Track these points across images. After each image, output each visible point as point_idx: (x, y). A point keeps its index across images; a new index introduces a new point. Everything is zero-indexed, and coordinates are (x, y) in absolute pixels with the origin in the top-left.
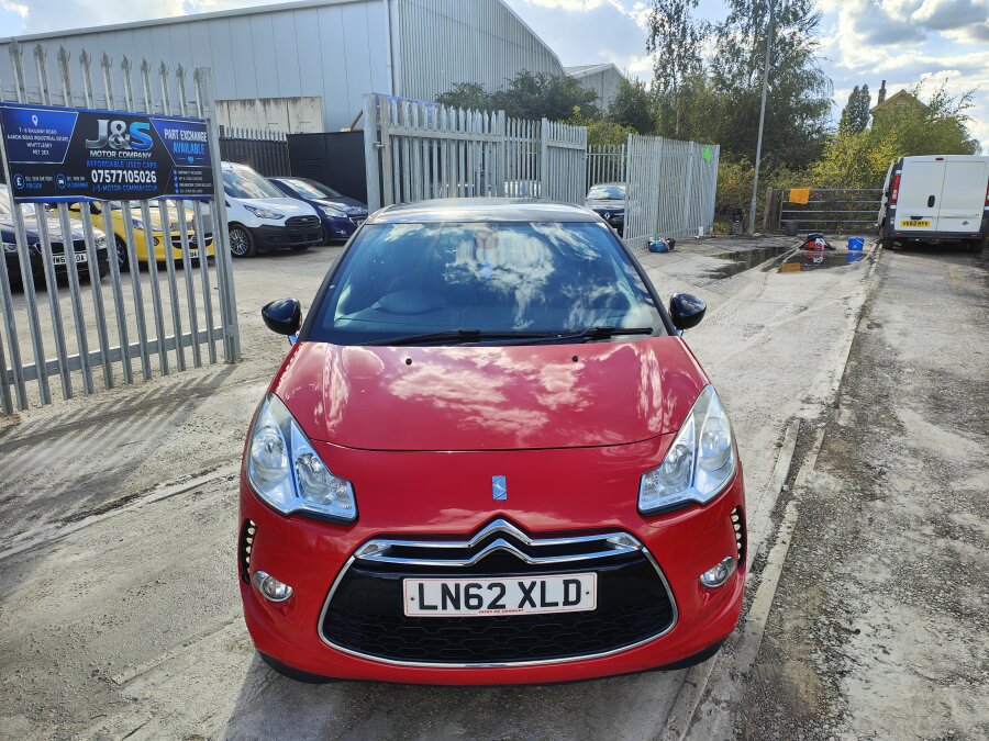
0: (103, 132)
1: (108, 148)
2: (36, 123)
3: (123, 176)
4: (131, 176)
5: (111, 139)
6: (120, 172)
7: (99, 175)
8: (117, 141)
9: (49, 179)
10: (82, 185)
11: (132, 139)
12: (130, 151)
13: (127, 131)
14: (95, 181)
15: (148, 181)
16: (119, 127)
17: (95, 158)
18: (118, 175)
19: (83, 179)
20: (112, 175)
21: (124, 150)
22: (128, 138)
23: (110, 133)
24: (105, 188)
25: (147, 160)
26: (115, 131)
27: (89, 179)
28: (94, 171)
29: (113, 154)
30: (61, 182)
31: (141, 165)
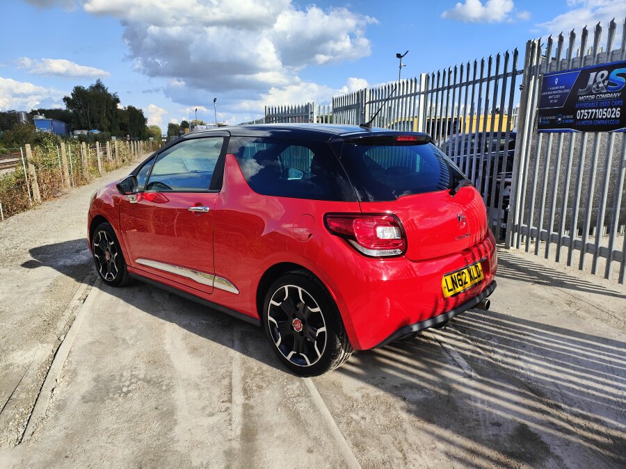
0: (590, 82)
1: (591, 93)
2: (556, 83)
3: (596, 113)
4: (602, 113)
5: (595, 86)
6: (594, 110)
7: (581, 113)
8: (598, 87)
9: (554, 118)
10: (571, 121)
11: (609, 84)
12: (605, 93)
13: (608, 78)
14: (578, 118)
15: (613, 116)
16: (603, 75)
17: (582, 102)
18: (592, 113)
19: (572, 117)
20: (588, 113)
21: (601, 93)
22: (606, 84)
23: (595, 81)
24: (583, 123)
25: (617, 99)
26: (599, 79)
27: (575, 116)
28: (579, 111)
29: (593, 97)
30: (560, 119)
31: (610, 104)
